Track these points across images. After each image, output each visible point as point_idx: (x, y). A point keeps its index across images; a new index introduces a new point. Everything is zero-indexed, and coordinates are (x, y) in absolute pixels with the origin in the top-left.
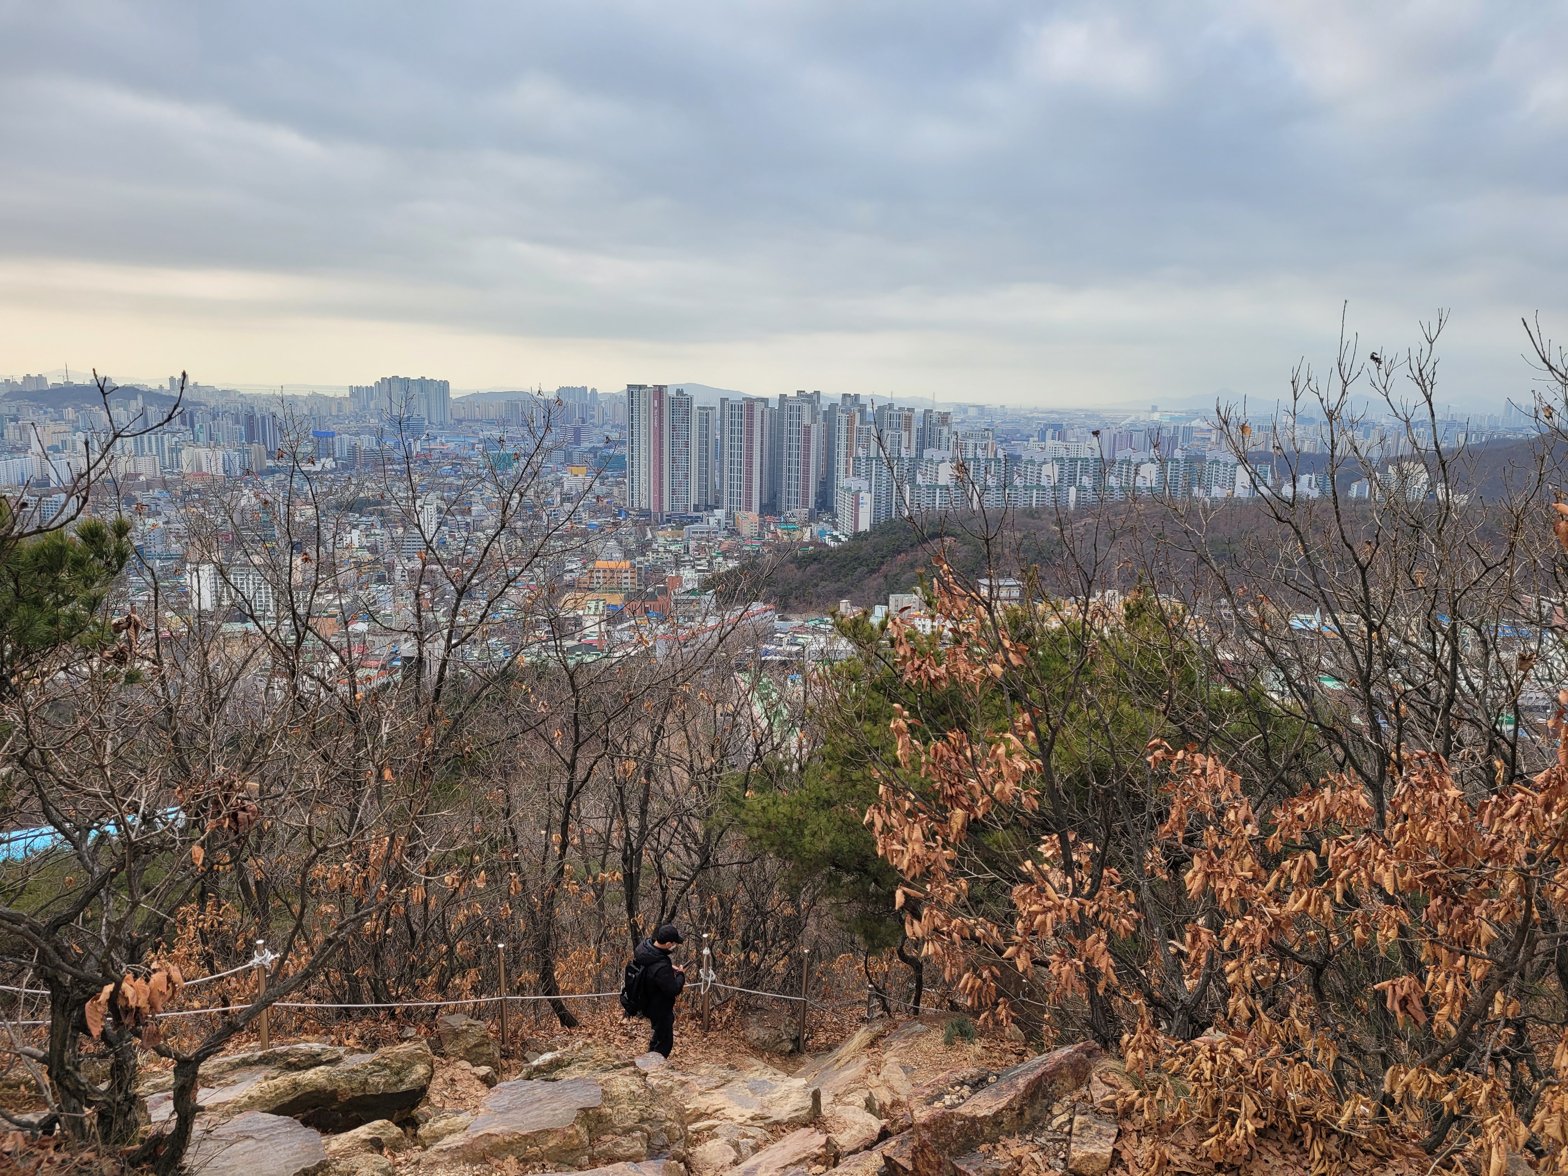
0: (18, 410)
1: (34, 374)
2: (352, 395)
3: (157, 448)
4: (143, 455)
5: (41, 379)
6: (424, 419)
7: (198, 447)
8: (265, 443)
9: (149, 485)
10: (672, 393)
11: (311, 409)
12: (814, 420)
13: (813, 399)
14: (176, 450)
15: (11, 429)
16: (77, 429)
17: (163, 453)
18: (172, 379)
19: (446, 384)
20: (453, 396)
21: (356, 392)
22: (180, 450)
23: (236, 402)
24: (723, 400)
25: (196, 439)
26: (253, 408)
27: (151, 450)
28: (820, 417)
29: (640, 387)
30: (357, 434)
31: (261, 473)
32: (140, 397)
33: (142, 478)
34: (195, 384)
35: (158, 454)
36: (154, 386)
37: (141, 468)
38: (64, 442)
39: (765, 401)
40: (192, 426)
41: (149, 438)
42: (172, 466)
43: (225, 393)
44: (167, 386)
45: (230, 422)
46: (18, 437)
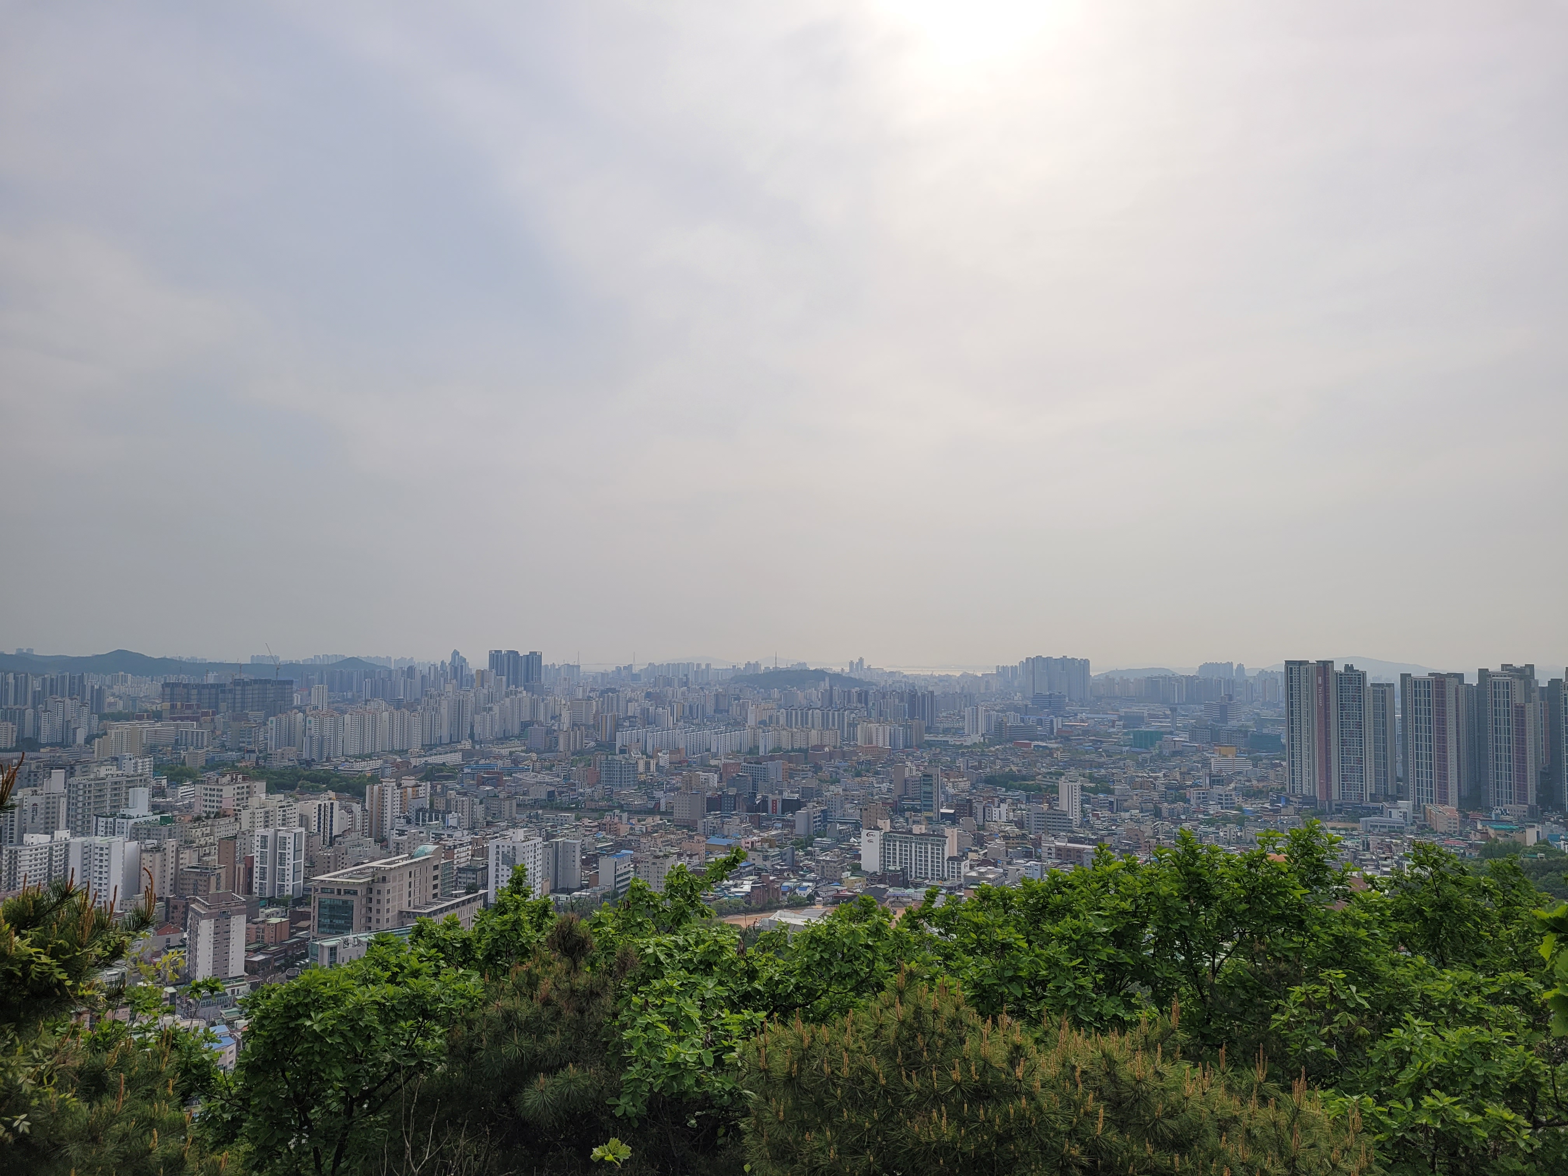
0: (740, 691)
1: (753, 662)
2: (998, 673)
3: (839, 723)
4: (827, 729)
5: (757, 665)
6: (1065, 697)
7: (871, 722)
8: (924, 719)
9: (831, 755)
10: (1339, 668)
11: (963, 688)
12: (1528, 698)
13: (1526, 673)
14: (853, 725)
15: (734, 707)
16: (780, 707)
17: (843, 728)
18: (851, 663)
19: (1087, 662)
20: (1092, 674)
21: (1002, 671)
22: (856, 725)
23: (901, 681)
24: (1404, 677)
25: (869, 715)
26: (914, 687)
27: (833, 725)
28: (1536, 695)
29: (1301, 663)
30: (1003, 711)
31: (919, 747)
32: (827, 679)
33: (827, 749)
34: (869, 667)
35: (839, 729)
36: (837, 669)
37: (826, 741)
38: (771, 717)
39: (1460, 677)
40: (866, 704)
41: (833, 714)
42: (848, 739)
43: (892, 673)
44: (847, 669)
45: (897, 701)
46: (738, 713)
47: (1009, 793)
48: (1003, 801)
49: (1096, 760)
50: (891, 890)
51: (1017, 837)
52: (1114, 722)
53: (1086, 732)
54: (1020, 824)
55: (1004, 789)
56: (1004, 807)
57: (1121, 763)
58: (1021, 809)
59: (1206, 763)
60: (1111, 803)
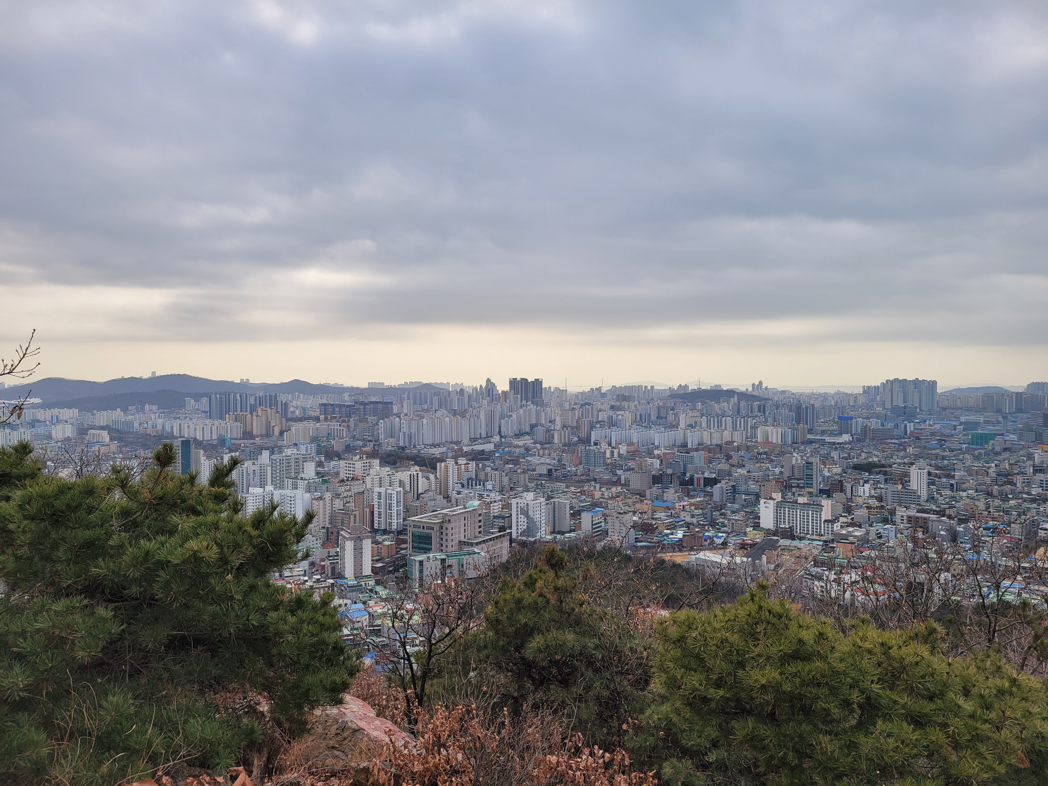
0: (675, 404)
1: (683, 384)
2: (864, 392)
3: (744, 427)
4: (736, 430)
5: (686, 387)
6: (916, 408)
7: (767, 426)
8: (807, 424)
9: (738, 449)
11: (837, 402)
14: (754, 427)
15: (671, 415)
16: (702, 415)
17: (747, 430)
18: (753, 385)
19: (935, 383)
20: (939, 391)
21: (867, 390)
22: (757, 427)
23: (790, 397)
25: (766, 421)
26: (800, 401)
27: (740, 428)
30: (867, 418)
31: (803, 443)
32: (736, 396)
33: (735, 444)
34: (766, 388)
35: (744, 430)
36: (743, 389)
37: (735, 438)
38: (696, 422)
40: (764, 413)
41: (740, 420)
42: (751, 437)
43: (783, 392)
44: (750, 389)
45: (787, 411)
46: (673, 419)
47: (872, 476)
48: (866, 482)
49: (941, 453)
50: (782, 541)
51: (877, 507)
52: (955, 426)
53: (933, 434)
54: (880, 499)
55: (867, 474)
56: (867, 486)
57: (961, 457)
58: (880, 488)
59: (1031, 457)
60: (952, 485)
